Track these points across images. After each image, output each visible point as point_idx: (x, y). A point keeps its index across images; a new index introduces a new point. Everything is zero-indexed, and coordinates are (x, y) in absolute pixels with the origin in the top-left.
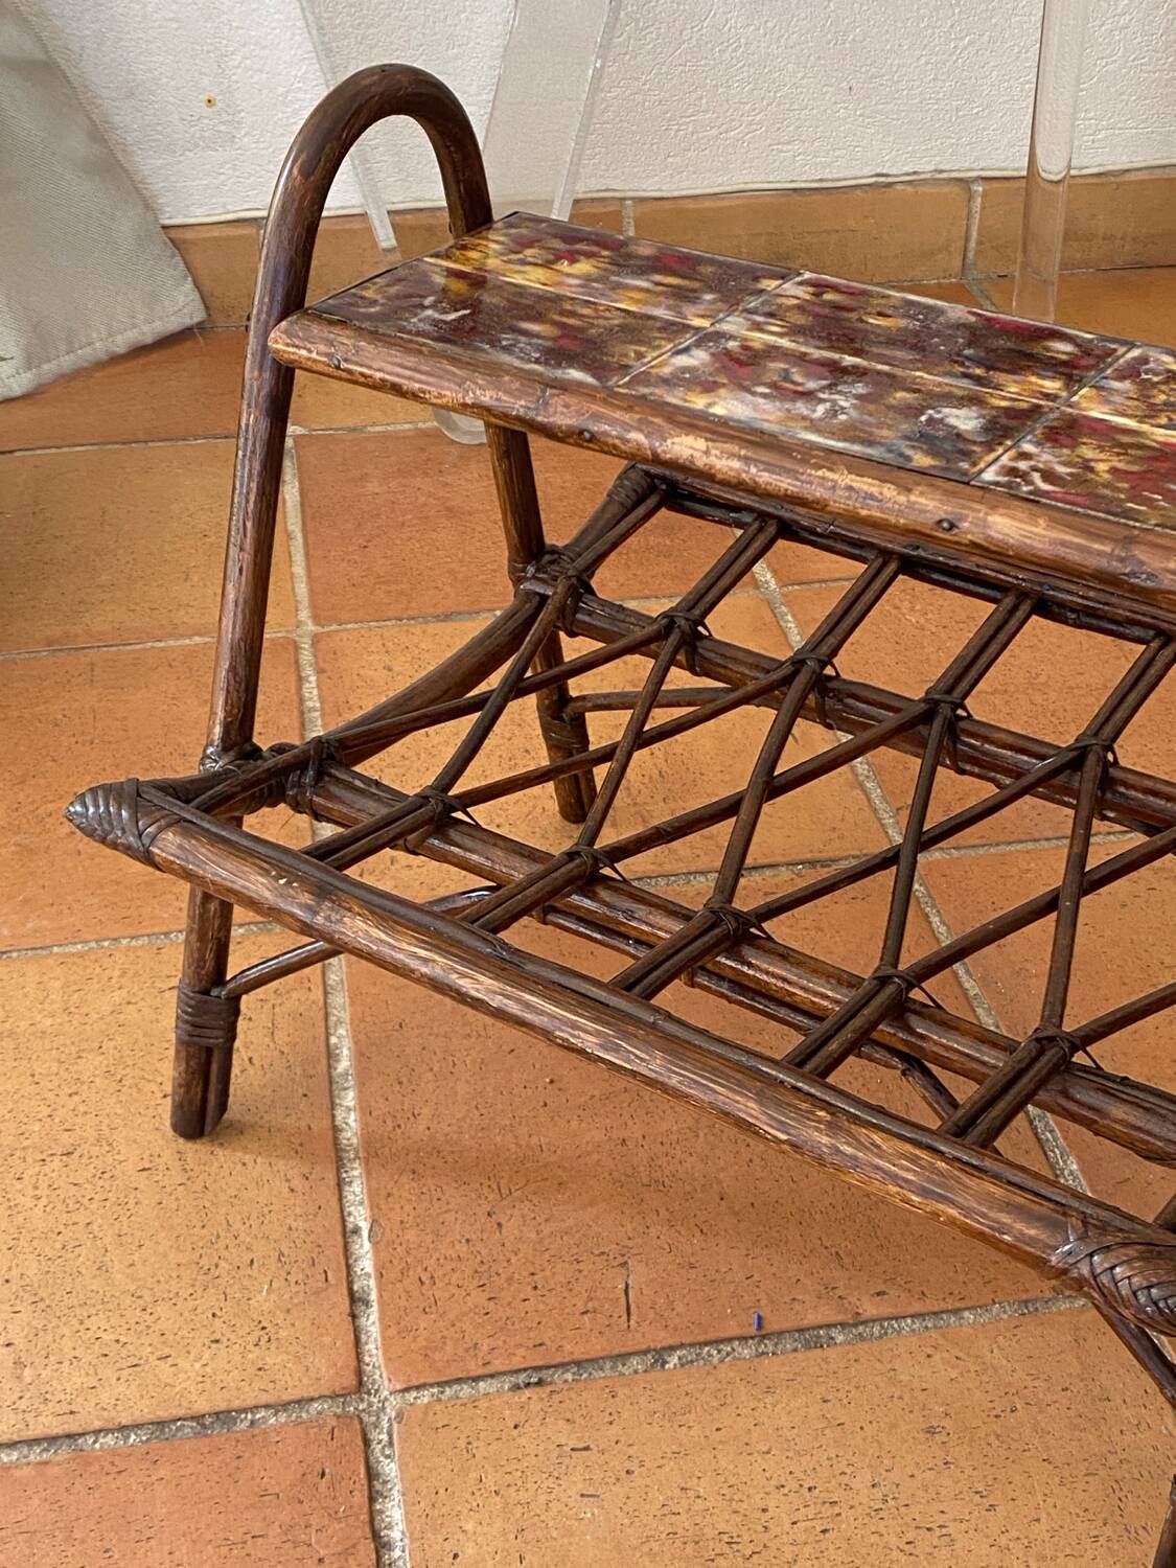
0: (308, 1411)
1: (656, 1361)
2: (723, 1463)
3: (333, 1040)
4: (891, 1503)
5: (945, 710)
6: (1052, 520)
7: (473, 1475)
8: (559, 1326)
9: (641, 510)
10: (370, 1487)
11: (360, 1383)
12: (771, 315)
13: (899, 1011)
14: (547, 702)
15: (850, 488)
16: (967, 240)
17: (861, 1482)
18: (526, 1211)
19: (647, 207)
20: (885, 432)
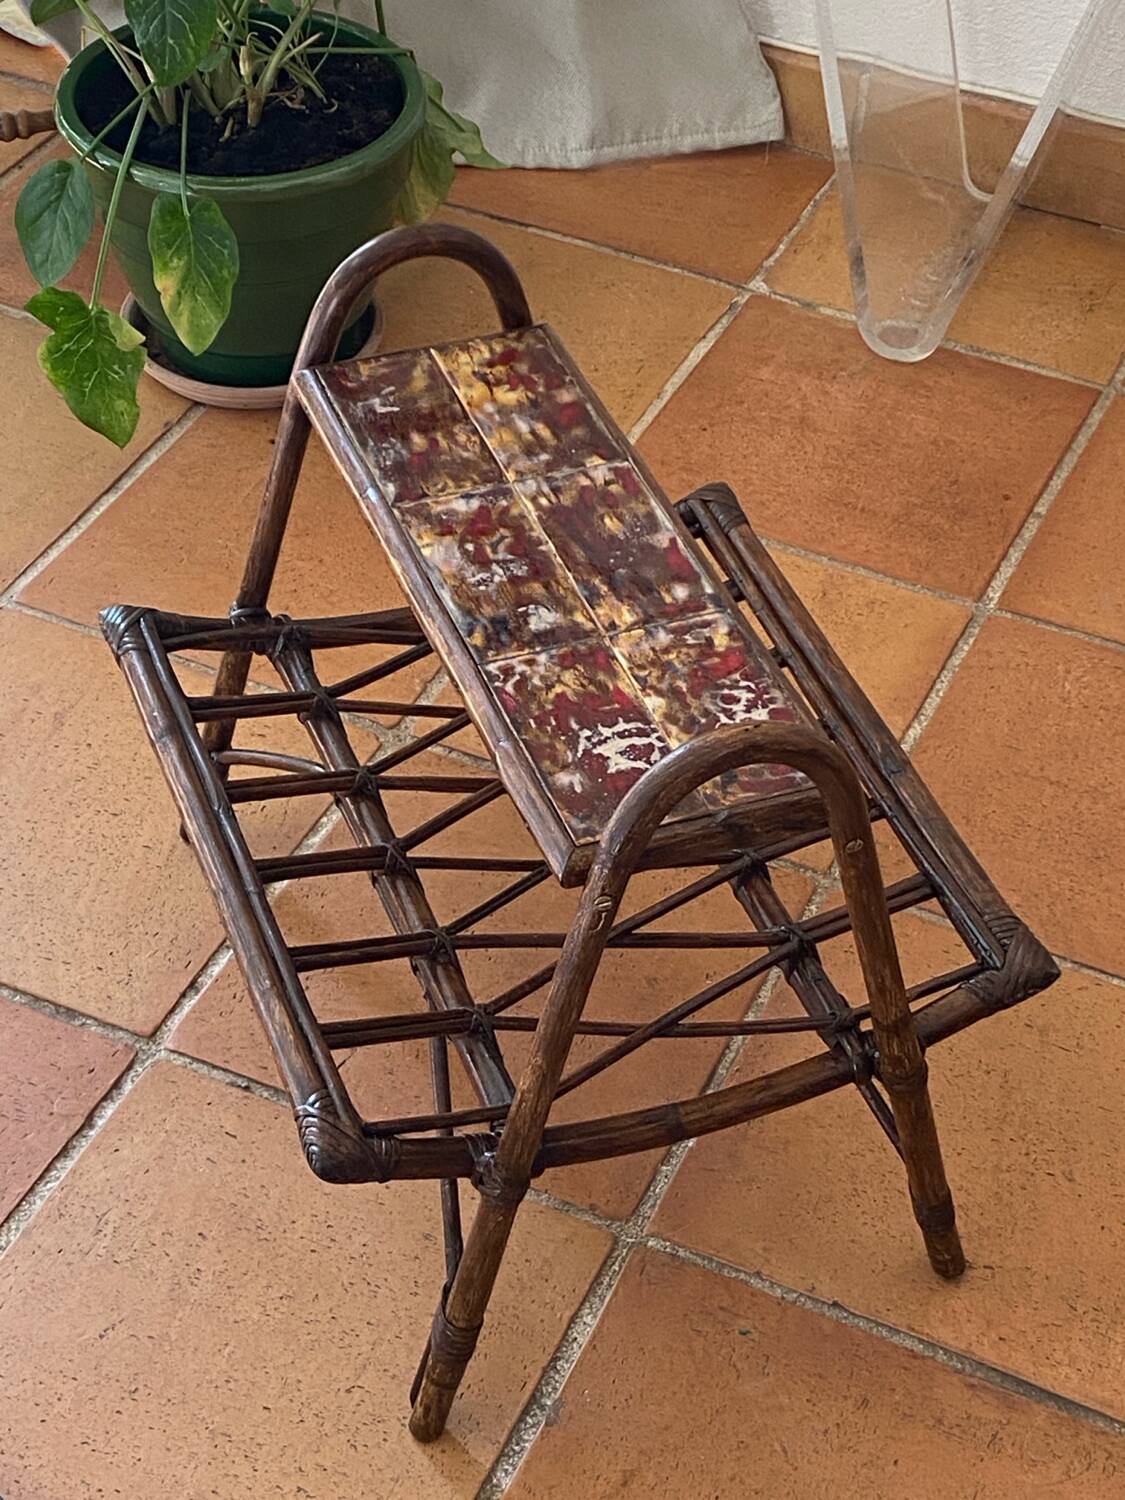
0: (114, 1034)
4: (364, 1259)
11: (154, 1034)
12: (556, 490)
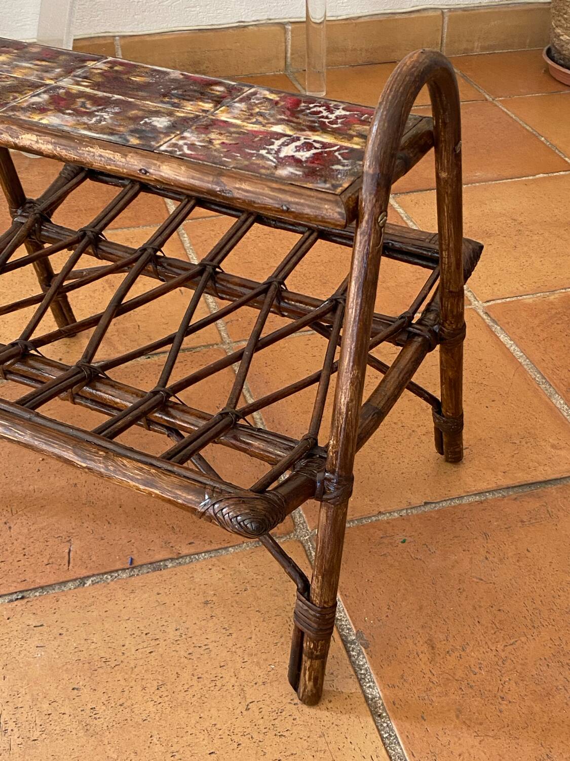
1: (81, 583)
2: (107, 626)
4: (184, 636)
5: (209, 269)
6: (187, 167)
8: (34, 571)
9: (75, 180)
12: (86, 78)
13: (164, 405)
15: (101, 156)
16: (286, 53)
17: (170, 630)
18: (24, 520)
19: (126, 40)
20: (121, 129)
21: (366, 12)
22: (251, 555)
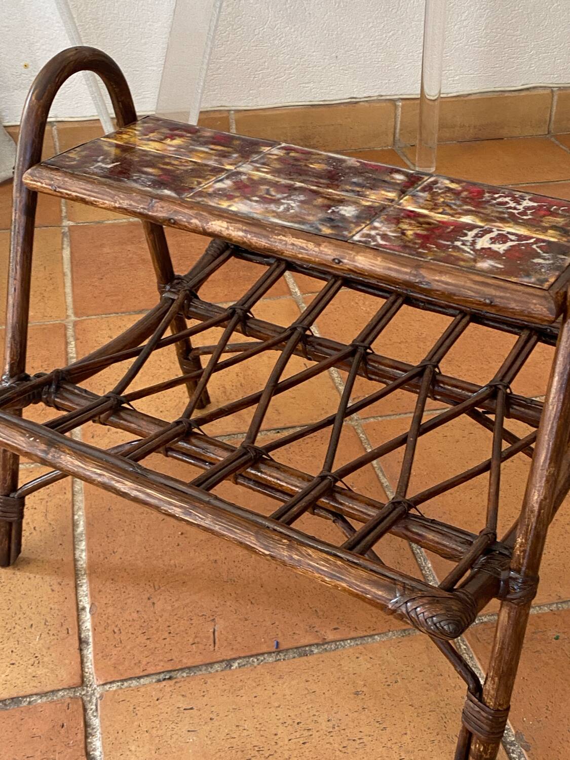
0: (56, 696)
1: (227, 665)
2: (257, 712)
3: (76, 517)
4: (337, 728)
5: (361, 350)
6: (384, 258)
7: (136, 723)
8: (181, 651)
9: (222, 258)
10: (86, 731)
11: (83, 682)
12: (264, 164)
13: (331, 492)
14: (181, 351)
15: (293, 244)
16: (395, 128)
17: (322, 719)
18: (167, 596)
19: (241, 115)
20: (311, 218)
21: (475, 89)
22: (399, 644)
